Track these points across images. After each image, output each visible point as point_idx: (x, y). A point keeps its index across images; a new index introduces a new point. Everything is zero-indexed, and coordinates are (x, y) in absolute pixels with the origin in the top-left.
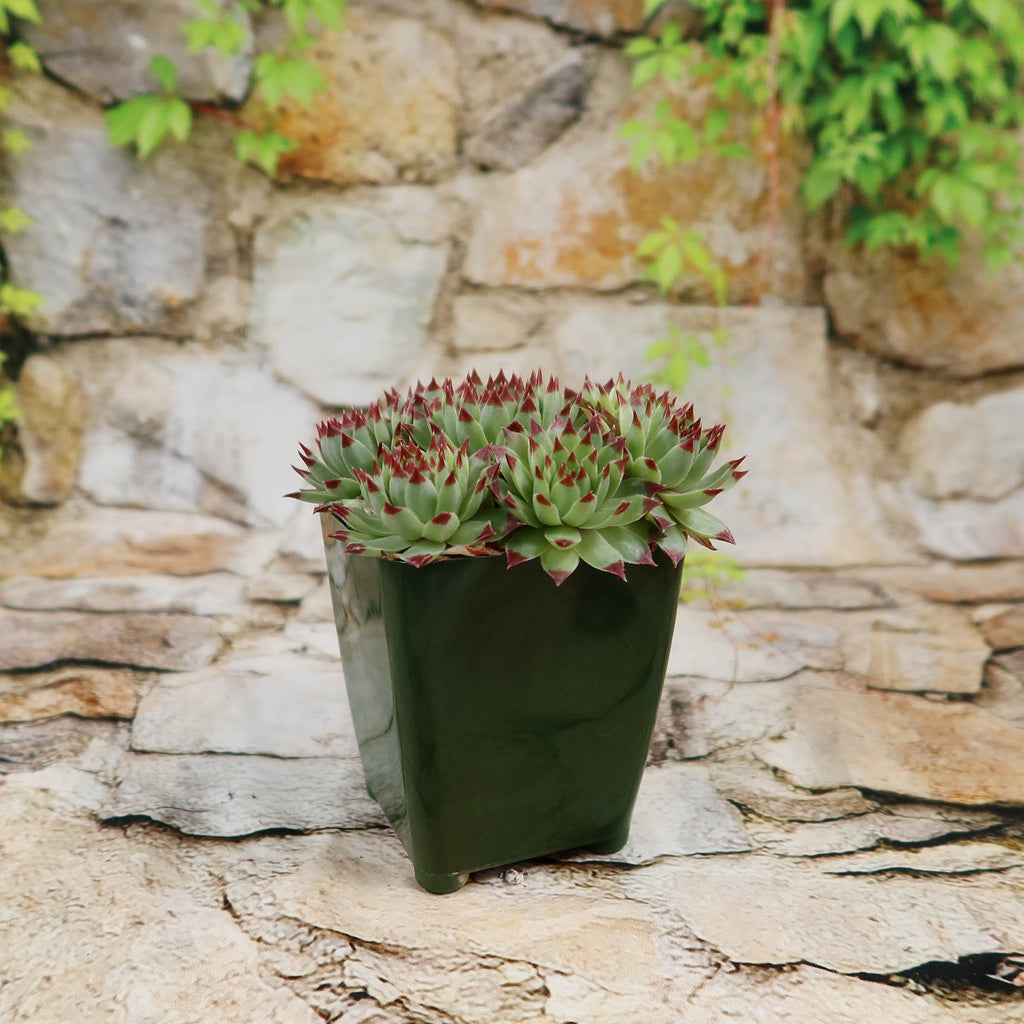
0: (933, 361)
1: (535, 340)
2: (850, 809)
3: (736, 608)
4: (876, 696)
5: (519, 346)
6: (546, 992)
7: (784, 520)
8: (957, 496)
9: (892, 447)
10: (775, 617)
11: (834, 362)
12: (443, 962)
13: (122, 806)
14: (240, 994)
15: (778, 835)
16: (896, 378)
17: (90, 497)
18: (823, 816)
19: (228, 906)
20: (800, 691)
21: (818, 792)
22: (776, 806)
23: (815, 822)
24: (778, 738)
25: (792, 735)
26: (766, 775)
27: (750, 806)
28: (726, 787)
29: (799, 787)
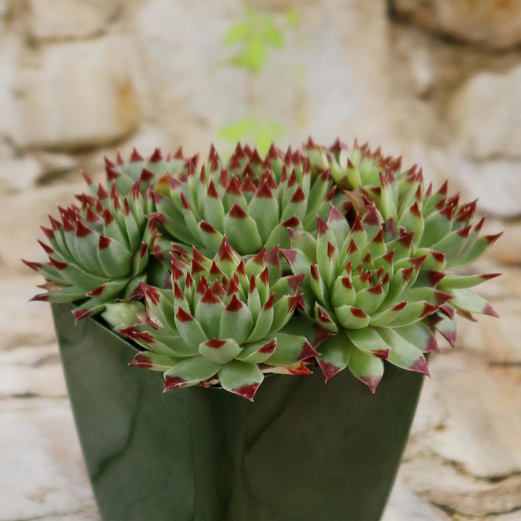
0: (476, 34)
1: (115, 28)
4: (499, 372)
5: (99, 34)
8: (496, 157)
9: (443, 115)
11: (393, 39)
16: (446, 52)
18: (510, 506)
21: (495, 479)
22: (469, 501)
23: (505, 512)
24: (441, 428)
25: (449, 422)
26: (449, 471)
27: (451, 507)
28: (421, 489)
29: (478, 478)
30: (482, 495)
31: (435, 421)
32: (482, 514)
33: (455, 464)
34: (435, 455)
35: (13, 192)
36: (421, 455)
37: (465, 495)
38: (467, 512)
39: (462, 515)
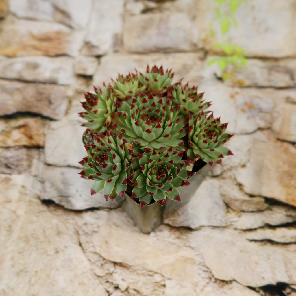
2: (259, 207)
3: (241, 86)
4: (279, 143)
6: (164, 286)
7: (267, 30)
10: (254, 92)
12: (139, 272)
13: (47, 194)
14: (86, 281)
15: (236, 219)
17: (14, 15)
18: (251, 210)
19: (80, 245)
20: (255, 141)
21: (252, 196)
22: (237, 204)
23: (248, 212)
24: (244, 166)
25: (248, 165)
26: (237, 188)
27: (229, 205)
28: (224, 193)
29: (246, 194)
30: (244, 201)
31: (243, 163)
32: (239, 210)
33: (240, 185)
34: (235, 179)
35: (133, 15)
36: (230, 177)
37: (237, 200)
38: (234, 208)
39: (232, 209)
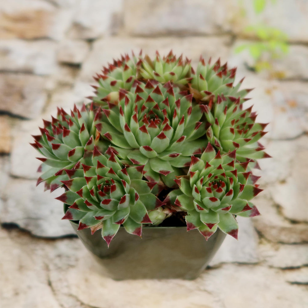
2: (304, 237)
3: (281, 78)
13: (9, 215)
15: (271, 252)
18: (293, 240)
19: (50, 284)
20: (299, 149)
21: (294, 222)
22: (274, 232)
23: (289, 243)
24: (283, 182)
25: (290, 180)
26: (273, 210)
27: (263, 233)
29: (286, 219)
30: (283, 229)
31: (282, 177)
32: (276, 241)
33: (278, 207)
34: (271, 199)
36: (265, 197)
37: (273, 227)
38: (270, 238)
39: (266, 239)
